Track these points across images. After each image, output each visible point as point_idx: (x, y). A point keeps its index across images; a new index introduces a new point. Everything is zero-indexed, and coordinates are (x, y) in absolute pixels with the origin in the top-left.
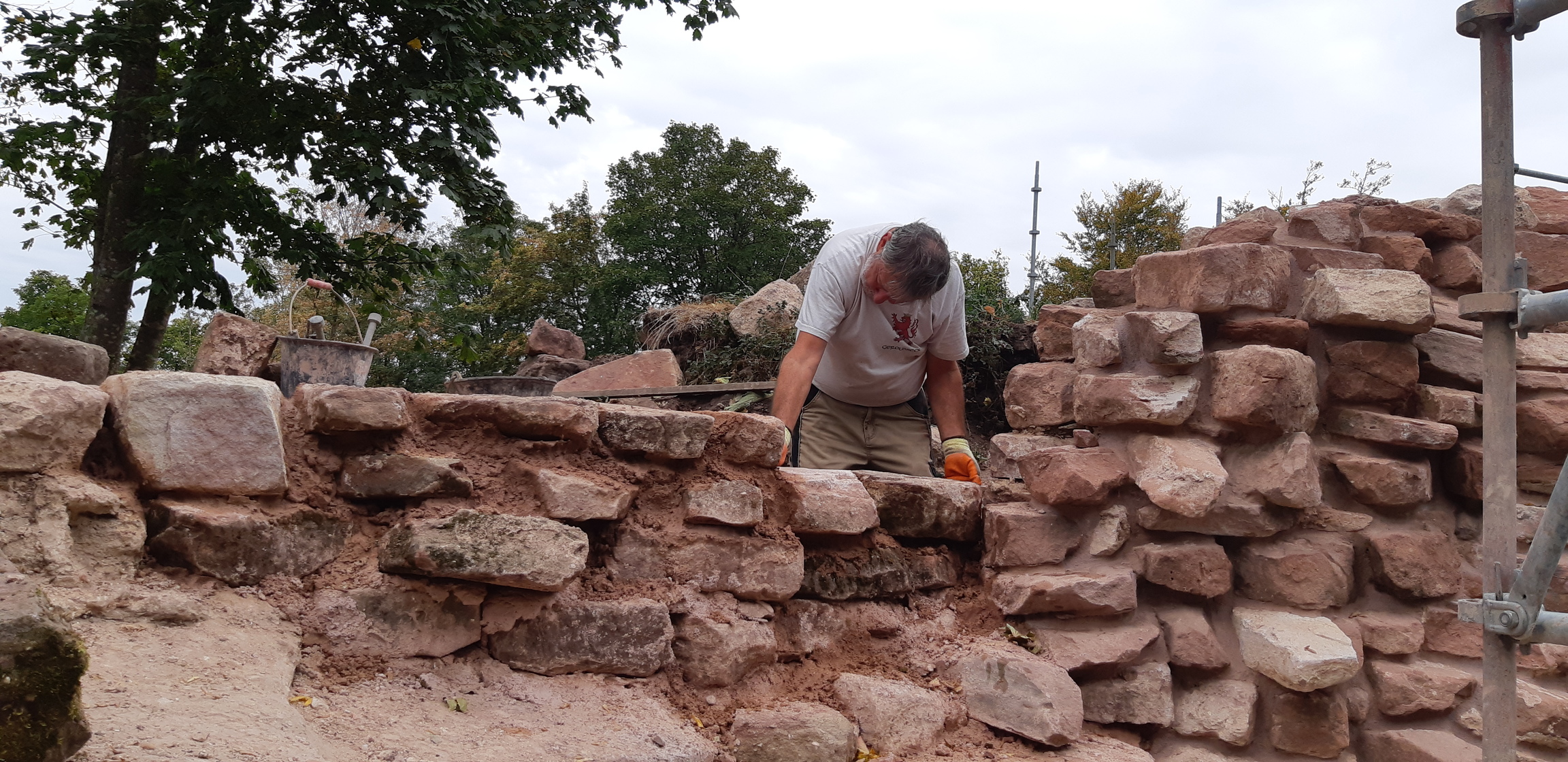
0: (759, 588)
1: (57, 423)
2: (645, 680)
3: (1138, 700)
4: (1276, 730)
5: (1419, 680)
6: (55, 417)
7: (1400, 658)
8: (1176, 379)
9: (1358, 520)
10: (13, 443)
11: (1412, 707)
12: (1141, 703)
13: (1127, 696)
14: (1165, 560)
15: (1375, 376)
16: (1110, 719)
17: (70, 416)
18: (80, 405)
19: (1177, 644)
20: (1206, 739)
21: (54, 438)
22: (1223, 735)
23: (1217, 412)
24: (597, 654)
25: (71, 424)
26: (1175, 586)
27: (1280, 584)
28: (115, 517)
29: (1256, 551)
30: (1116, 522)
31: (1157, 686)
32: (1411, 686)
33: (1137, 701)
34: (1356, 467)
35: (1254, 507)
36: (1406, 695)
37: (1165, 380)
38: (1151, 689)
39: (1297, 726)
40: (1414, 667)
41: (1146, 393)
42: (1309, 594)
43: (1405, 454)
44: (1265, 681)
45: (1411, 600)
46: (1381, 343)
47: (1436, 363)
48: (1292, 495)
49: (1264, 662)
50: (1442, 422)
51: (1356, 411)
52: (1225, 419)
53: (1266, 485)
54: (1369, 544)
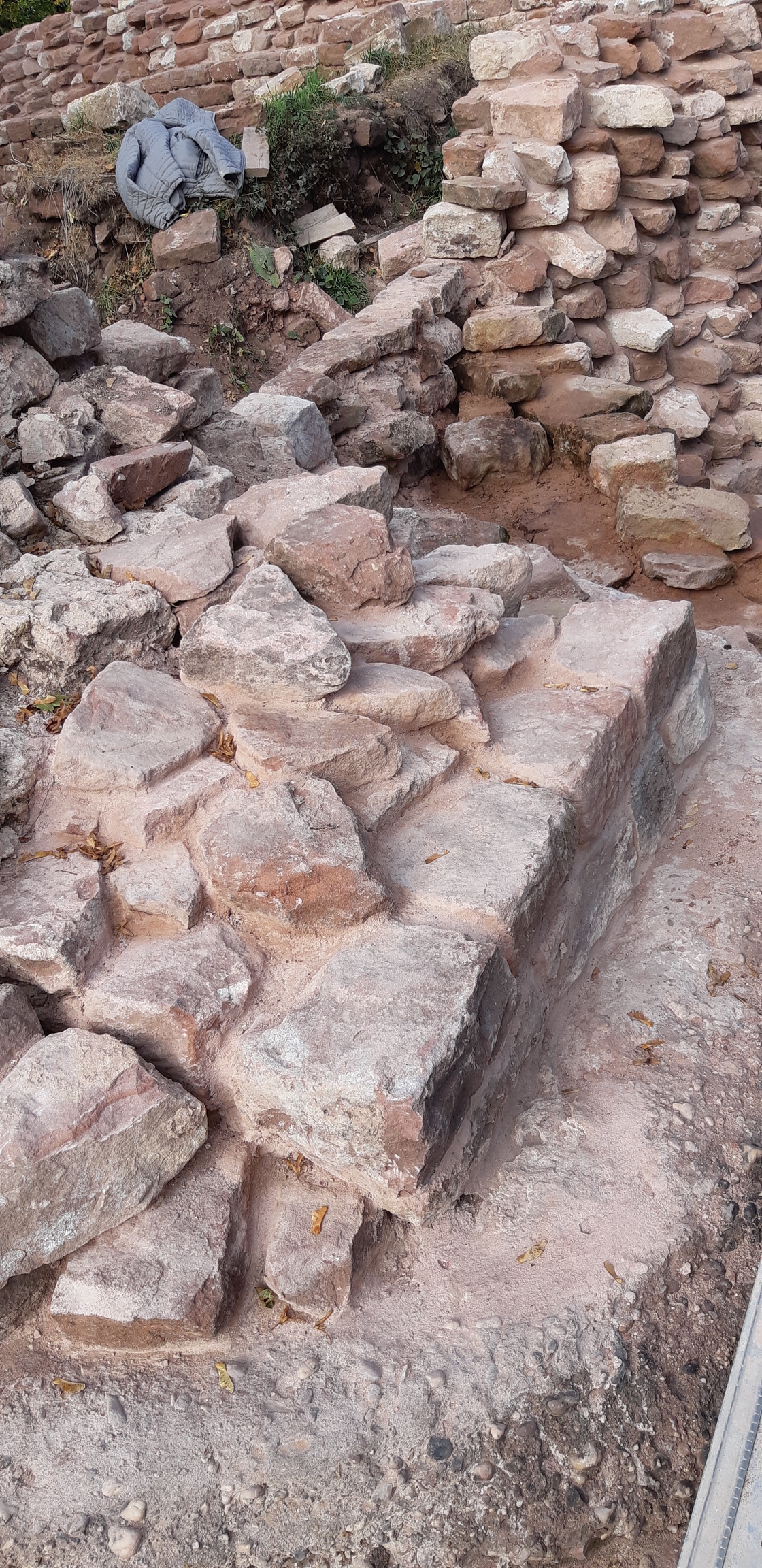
4: (638, 372)
5: (688, 324)
7: (677, 316)
8: (558, 192)
9: (650, 246)
11: (687, 338)
14: (580, 304)
15: (646, 159)
23: (580, 206)
26: (585, 317)
27: (628, 298)
29: (612, 282)
30: (550, 290)
32: (687, 328)
34: (648, 218)
35: (612, 258)
36: (684, 333)
37: (554, 194)
39: (647, 368)
40: (682, 319)
41: (549, 207)
42: (641, 298)
43: (664, 202)
44: (630, 350)
45: (676, 283)
46: (646, 137)
47: (667, 139)
48: (633, 249)
49: (631, 342)
50: (675, 177)
51: (636, 180)
52: (587, 211)
53: (617, 246)
54: (656, 258)
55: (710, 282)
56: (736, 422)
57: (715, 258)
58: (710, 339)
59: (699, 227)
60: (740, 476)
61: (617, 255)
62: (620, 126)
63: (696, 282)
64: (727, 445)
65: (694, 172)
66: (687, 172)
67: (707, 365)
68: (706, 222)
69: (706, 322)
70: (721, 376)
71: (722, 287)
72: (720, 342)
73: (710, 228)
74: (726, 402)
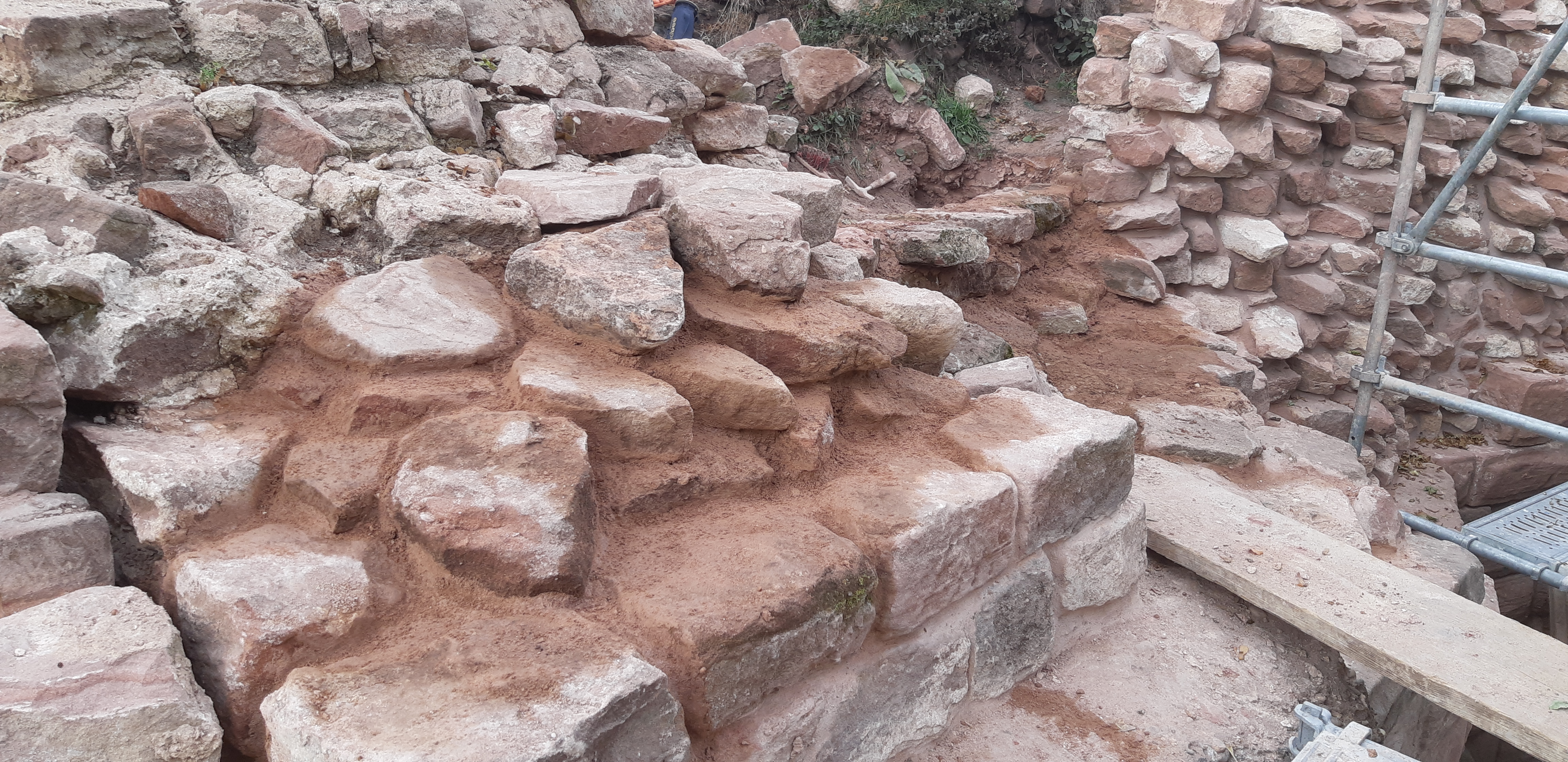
4: (1238, 279)
5: (1306, 249)
7: (1296, 237)
8: (1201, 85)
9: (1285, 163)
11: (1302, 262)
12: (1182, 273)
13: (1173, 270)
14: (1194, 195)
15: (1303, 80)
19: (1197, 241)
20: (1207, 287)
22: (1214, 285)
23: (1220, 104)
26: (1196, 208)
27: (1247, 204)
29: (1234, 185)
30: (1166, 173)
31: (1186, 263)
32: (1304, 252)
34: (1289, 135)
35: (1239, 160)
36: (1300, 256)
39: (1249, 277)
40: (1303, 242)
41: (1187, 96)
42: (1262, 208)
43: (1311, 125)
44: (1235, 255)
45: (1304, 205)
46: (1308, 60)
47: (1330, 68)
48: (1264, 158)
49: (1239, 247)
50: (1331, 105)
51: (1287, 98)
52: (1226, 109)
53: (1248, 150)
54: (1289, 175)
55: (1343, 217)
56: (1336, 361)
57: (1354, 195)
58: (1329, 270)
59: (1345, 161)
60: (1323, 415)
61: (1246, 159)
62: (1283, 42)
63: (1326, 212)
64: (1318, 380)
65: (1351, 107)
66: (1344, 103)
67: (1317, 293)
68: (1354, 159)
69: (1327, 253)
70: (1329, 308)
71: (1355, 226)
72: (1338, 277)
73: (1356, 164)
74: (1329, 336)
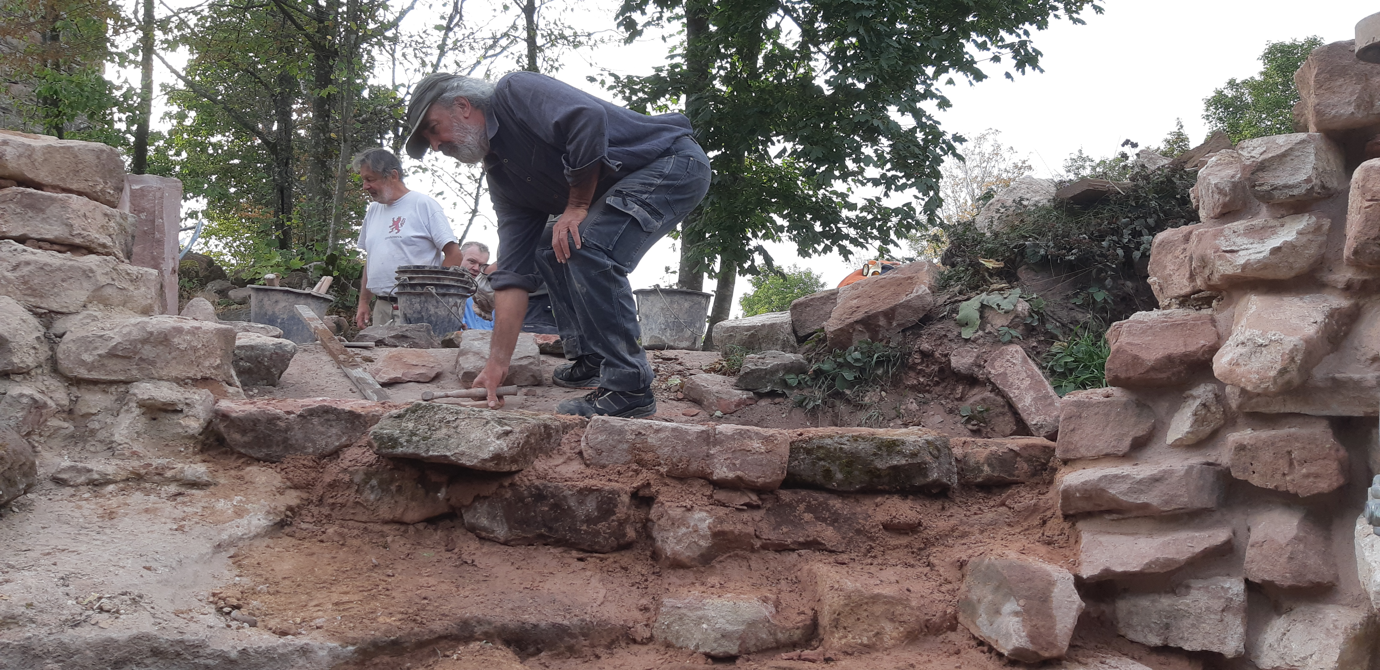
0: (731, 475)
1: (135, 347)
2: (601, 555)
3: (1190, 621)
6: (132, 342)
8: (1287, 219)
10: (106, 362)
12: (1193, 625)
13: (1176, 615)
16: (1155, 641)
17: (145, 341)
18: (151, 333)
21: (137, 357)
24: (550, 529)
25: (148, 347)
28: (181, 411)
33: (1186, 623)
37: (1272, 222)
38: (1208, 609)
